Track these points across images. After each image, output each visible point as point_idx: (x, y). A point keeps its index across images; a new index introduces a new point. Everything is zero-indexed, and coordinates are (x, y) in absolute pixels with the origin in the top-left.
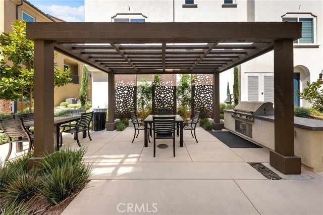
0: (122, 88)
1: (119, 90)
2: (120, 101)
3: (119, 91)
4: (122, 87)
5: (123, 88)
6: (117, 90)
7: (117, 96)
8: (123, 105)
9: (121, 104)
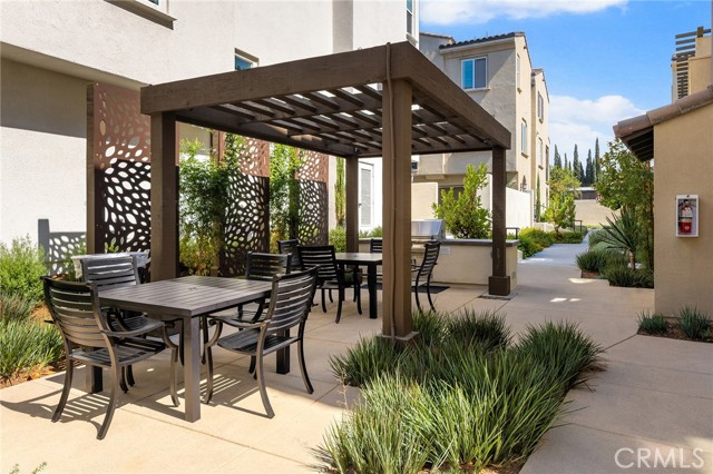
0: (133, 171)
1: (123, 174)
2: (128, 224)
3: (121, 179)
4: (131, 165)
5: (139, 169)
6: (115, 174)
7: (115, 201)
8: (136, 239)
9: (131, 236)
